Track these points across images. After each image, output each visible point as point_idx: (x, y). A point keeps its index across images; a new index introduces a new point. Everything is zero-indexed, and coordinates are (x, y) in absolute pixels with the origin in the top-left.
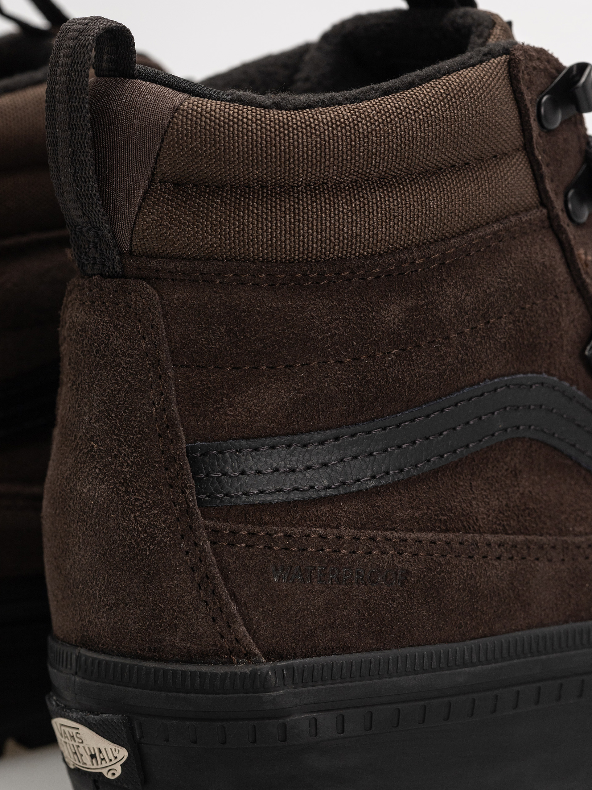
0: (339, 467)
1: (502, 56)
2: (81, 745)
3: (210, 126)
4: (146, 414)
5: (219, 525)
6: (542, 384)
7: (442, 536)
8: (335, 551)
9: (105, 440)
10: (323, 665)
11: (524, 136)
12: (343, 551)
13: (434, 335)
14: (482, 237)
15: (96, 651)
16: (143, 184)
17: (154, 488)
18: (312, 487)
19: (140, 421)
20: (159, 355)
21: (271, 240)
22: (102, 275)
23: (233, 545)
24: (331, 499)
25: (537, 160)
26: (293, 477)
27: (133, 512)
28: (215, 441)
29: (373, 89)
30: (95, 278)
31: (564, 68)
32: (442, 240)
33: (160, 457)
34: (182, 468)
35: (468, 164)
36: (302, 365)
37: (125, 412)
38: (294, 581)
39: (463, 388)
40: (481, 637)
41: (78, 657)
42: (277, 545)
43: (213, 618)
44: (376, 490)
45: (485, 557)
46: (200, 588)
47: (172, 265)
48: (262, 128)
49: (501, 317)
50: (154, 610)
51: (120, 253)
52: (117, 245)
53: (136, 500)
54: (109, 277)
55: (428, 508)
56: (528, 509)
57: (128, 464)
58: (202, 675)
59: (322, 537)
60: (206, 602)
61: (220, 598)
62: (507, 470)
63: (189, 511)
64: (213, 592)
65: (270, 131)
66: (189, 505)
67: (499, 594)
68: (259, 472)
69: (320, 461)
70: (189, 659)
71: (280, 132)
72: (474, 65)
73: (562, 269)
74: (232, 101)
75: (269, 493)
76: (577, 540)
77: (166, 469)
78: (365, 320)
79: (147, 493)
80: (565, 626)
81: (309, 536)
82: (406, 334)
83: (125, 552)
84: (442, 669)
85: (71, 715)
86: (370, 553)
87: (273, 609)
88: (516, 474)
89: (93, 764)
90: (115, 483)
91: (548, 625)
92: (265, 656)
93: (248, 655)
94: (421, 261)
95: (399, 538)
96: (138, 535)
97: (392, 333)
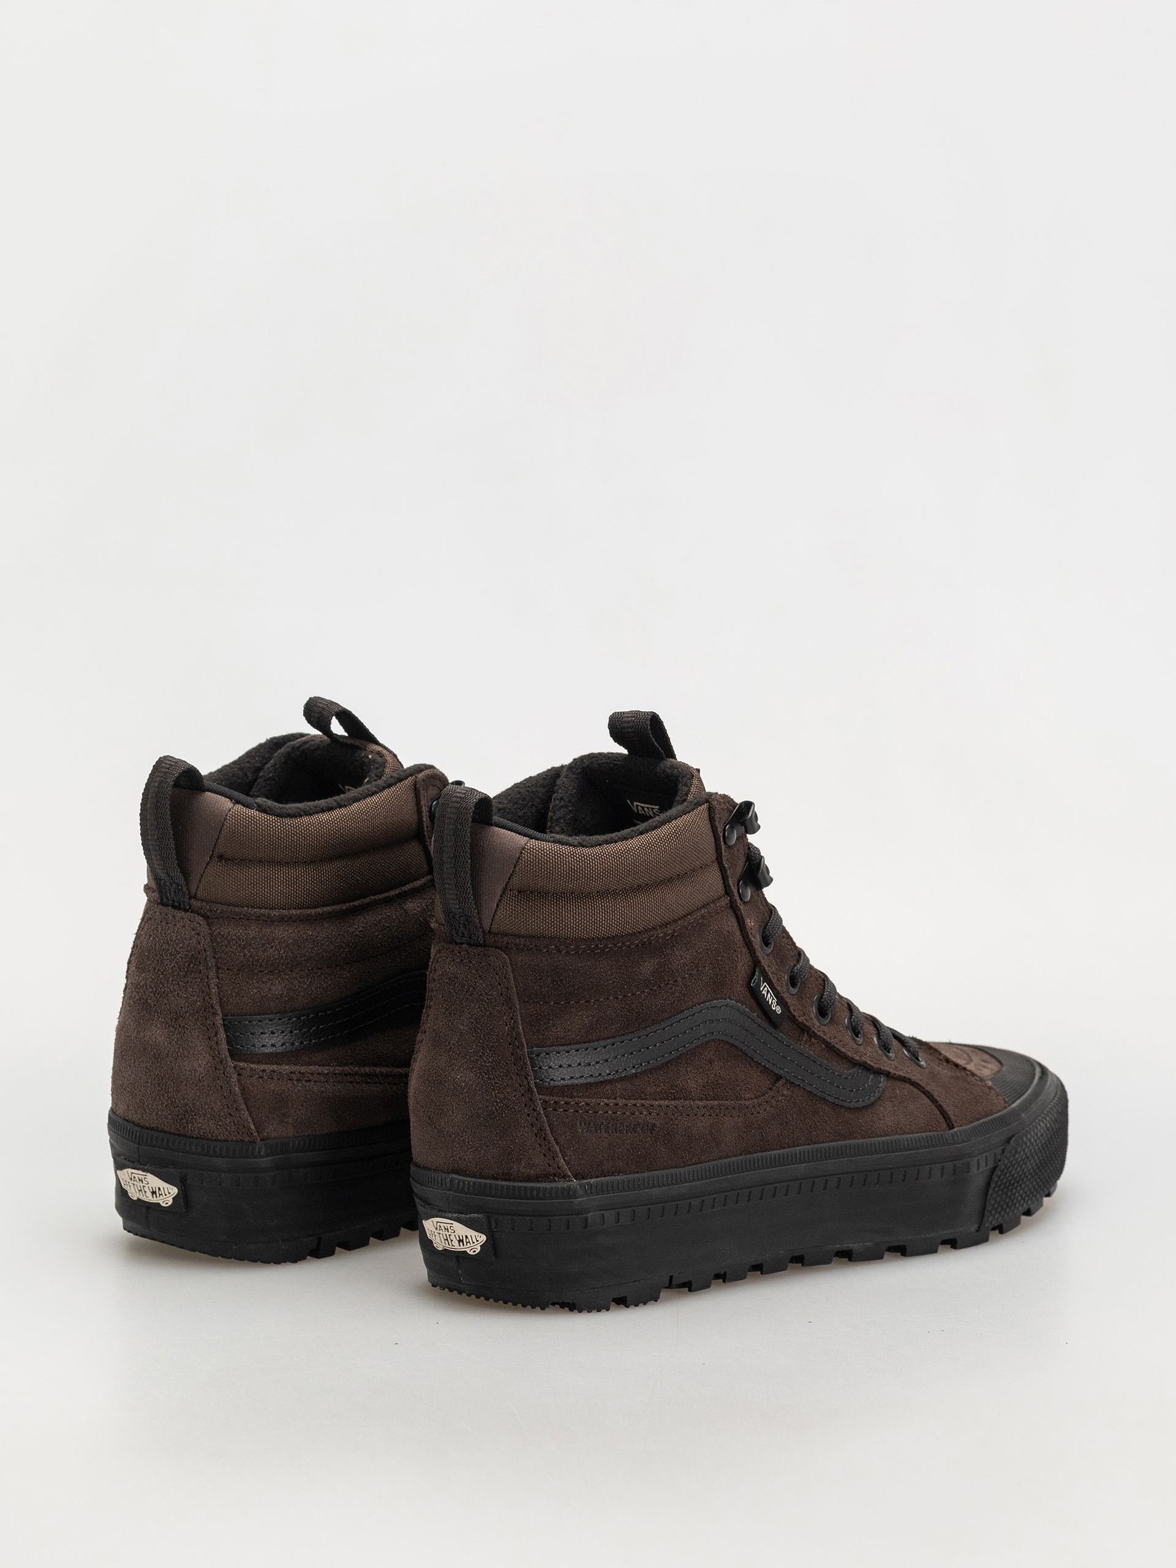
0: (614, 1062)
1: (704, 804)
2: (453, 1234)
3: (544, 859)
4: (501, 1031)
5: (547, 1098)
6: (727, 1006)
7: (673, 1102)
8: (614, 1113)
9: (473, 1045)
10: (602, 1183)
11: (717, 852)
12: (618, 1113)
13: (669, 980)
14: (695, 918)
15: (464, 1176)
16: (499, 892)
17: (507, 1076)
18: (600, 1074)
19: (497, 1035)
20: (510, 995)
21: (578, 926)
22: (468, 944)
23: (555, 1110)
24: (610, 1082)
25: (724, 867)
26: (588, 1068)
27: (493, 1090)
28: (544, 1047)
29: (633, 830)
30: (464, 946)
31: (737, 804)
32: (673, 921)
33: (510, 1057)
34: (525, 1063)
35: (686, 873)
36: (595, 1000)
37: (487, 1029)
38: (591, 1131)
39: (683, 1011)
40: (694, 1164)
41: (452, 1180)
42: (581, 1110)
43: (544, 1154)
44: (635, 1075)
45: (696, 1115)
46: (537, 1136)
47: (518, 941)
48: (574, 859)
49: (705, 967)
50: (507, 1150)
51: (484, 932)
52: (481, 927)
53: (495, 1083)
54: (474, 945)
55: (664, 1085)
56: (718, 1084)
57: (490, 1061)
58: (538, 1189)
59: (607, 1105)
60: (540, 1145)
61: (549, 1143)
62: (706, 1060)
63: (530, 1090)
64: (545, 1139)
65: (579, 861)
66: (530, 1086)
67: (704, 1138)
68: (570, 1066)
69: (604, 1058)
70: (528, 1179)
71: (585, 862)
72: (689, 812)
73: (738, 933)
74: (554, 842)
75: (576, 1078)
76: (747, 1103)
77: (515, 1065)
78: (631, 973)
79: (502, 1079)
80: (740, 1157)
81: (599, 1104)
82: (653, 980)
83: (487, 1115)
84: (673, 1184)
85: (447, 1215)
86: (634, 1114)
87: (579, 1148)
88: (711, 1062)
89: (460, 1246)
90: (480, 1073)
91: (730, 1157)
92: (574, 1177)
93: (565, 1176)
94: (662, 935)
95: (650, 1104)
96: (497, 1105)
97: (646, 980)
